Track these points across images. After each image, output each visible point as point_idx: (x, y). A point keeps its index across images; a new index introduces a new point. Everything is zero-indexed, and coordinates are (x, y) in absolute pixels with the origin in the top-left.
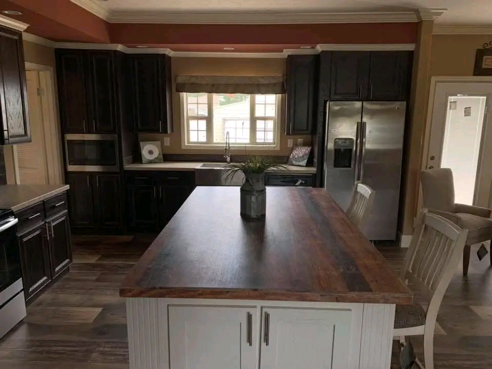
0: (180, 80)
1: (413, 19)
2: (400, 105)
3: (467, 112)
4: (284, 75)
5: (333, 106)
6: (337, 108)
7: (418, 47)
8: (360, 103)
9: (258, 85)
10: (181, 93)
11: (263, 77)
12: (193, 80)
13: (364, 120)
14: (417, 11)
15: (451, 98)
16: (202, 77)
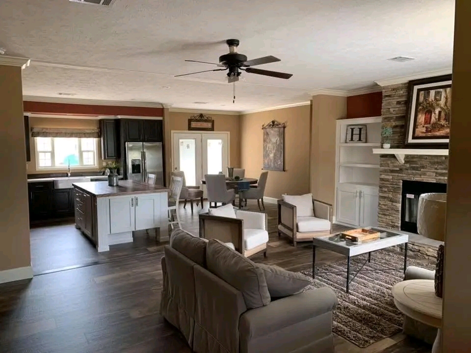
0: (35, 130)
1: (160, 107)
2: (159, 144)
3: (188, 147)
4: (98, 128)
5: (129, 145)
6: (131, 145)
7: (164, 118)
8: (142, 143)
9: (84, 134)
10: (35, 138)
11: (87, 129)
12: (44, 130)
13: (145, 150)
14: (162, 104)
15: (181, 141)
16: (50, 129)
